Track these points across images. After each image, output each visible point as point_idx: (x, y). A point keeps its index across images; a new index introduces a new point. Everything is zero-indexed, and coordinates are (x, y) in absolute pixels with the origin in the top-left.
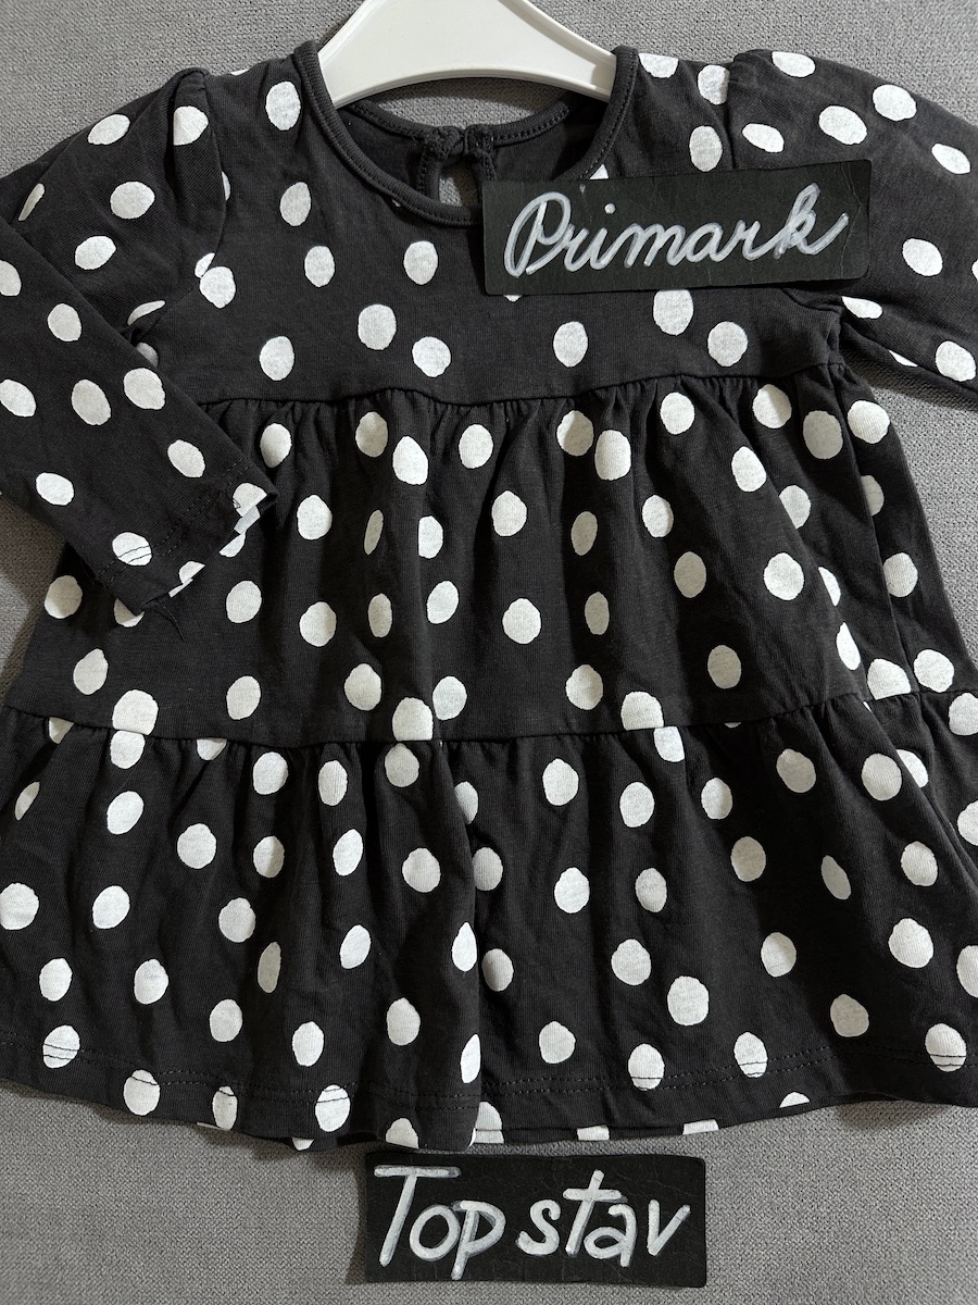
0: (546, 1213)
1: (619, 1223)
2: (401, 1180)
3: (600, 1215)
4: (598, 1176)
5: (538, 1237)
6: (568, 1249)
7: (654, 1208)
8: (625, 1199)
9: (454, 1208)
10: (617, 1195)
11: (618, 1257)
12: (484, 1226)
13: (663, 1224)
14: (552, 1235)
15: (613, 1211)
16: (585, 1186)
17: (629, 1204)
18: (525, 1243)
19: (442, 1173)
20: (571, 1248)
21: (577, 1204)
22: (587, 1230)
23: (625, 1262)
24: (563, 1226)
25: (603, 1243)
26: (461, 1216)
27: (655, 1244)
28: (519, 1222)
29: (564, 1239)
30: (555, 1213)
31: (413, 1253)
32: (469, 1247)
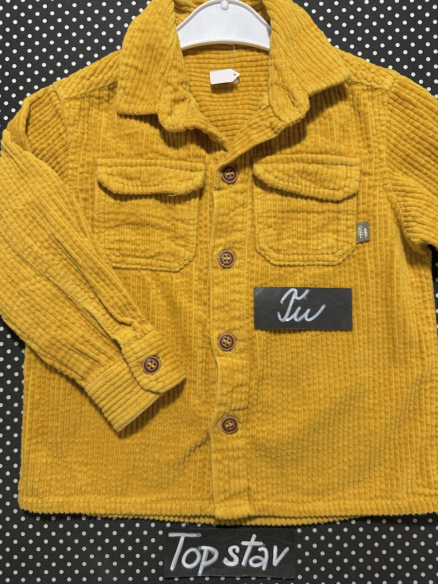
0: (234, 550)
1: (262, 554)
2: (179, 538)
3: (255, 551)
4: (254, 536)
5: (231, 559)
6: (242, 564)
7: (275, 548)
8: (265, 545)
9: (199, 549)
10: (261, 543)
11: (261, 567)
12: (210, 556)
13: (279, 554)
14: (236, 559)
15: (260, 549)
16: (249, 540)
17: (266, 547)
18: (226, 562)
19: (194, 535)
20: (243, 564)
21: (246, 547)
22: (250, 556)
23: (264, 568)
24: (241, 555)
25: (255, 562)
26: (202, 552)
27: (276, 562)
28: (224, 554)
29: (241, 560)
30: (238, 550)
31: (183, 566)
32: (204, 563)
